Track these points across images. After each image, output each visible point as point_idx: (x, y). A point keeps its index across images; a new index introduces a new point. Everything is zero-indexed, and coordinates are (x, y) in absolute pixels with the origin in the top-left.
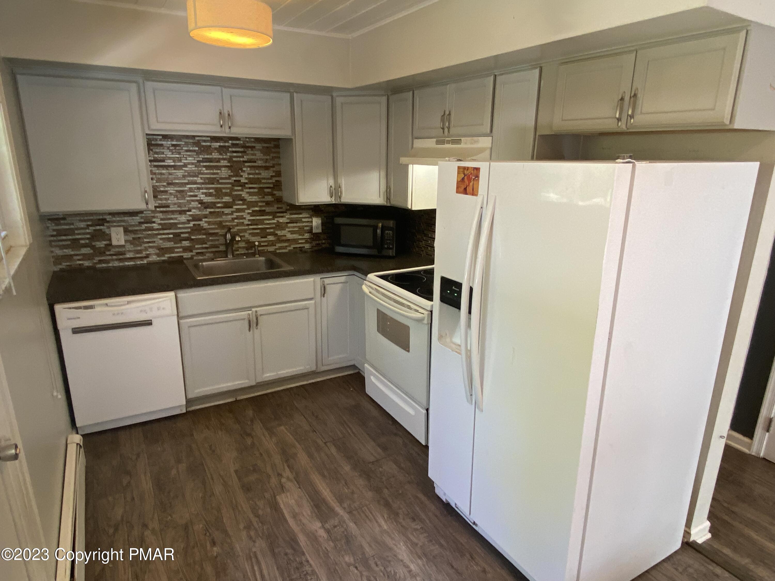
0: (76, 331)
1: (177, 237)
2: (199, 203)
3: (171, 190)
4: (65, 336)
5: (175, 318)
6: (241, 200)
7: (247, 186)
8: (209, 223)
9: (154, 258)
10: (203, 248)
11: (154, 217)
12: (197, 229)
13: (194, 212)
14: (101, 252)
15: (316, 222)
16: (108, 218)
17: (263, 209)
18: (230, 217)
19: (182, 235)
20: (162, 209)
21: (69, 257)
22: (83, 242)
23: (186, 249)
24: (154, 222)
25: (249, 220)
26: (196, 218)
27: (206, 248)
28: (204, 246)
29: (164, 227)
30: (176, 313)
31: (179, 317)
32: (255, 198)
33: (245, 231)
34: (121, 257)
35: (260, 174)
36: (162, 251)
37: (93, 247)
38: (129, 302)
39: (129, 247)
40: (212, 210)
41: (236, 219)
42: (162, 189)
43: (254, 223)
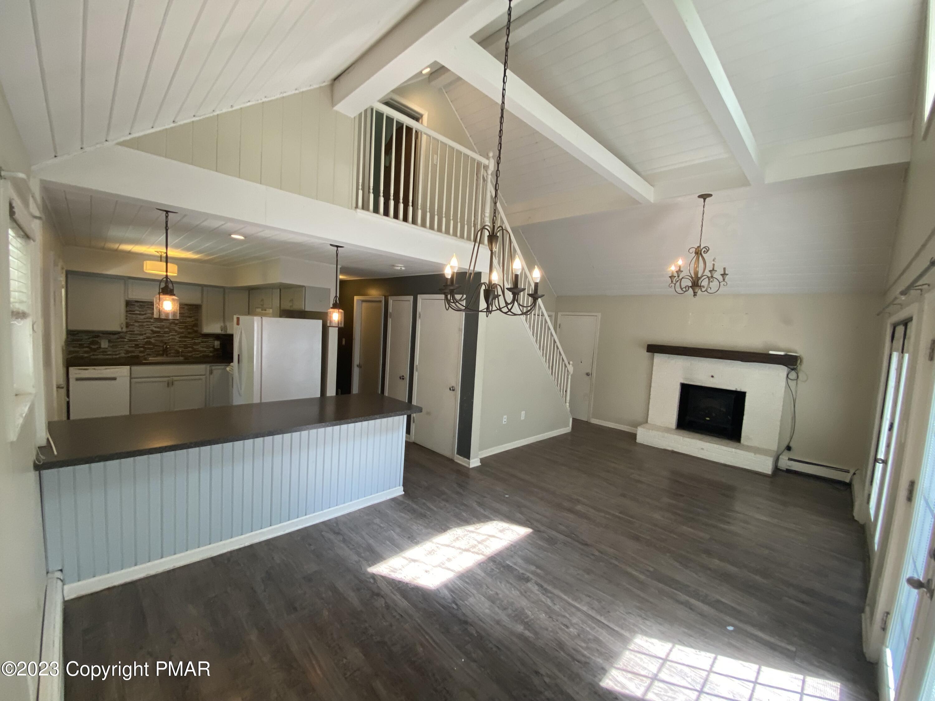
0: (78, 379)
1: (137, 346)
2: (151, 331)
3: (137, 324)
4: (72, 381)
5: (129, 378)
6: (175, 331)
7: (178, 324)
8: (156, 340)
9: (123, 355)
10: (151, 352)
11: (126, 336)
12: (149, 343)
13: (148, 335)
14: (95, 350)
15: (217, 343)
16: (101, 335)
17: (187, 335)
18: (167, 338)
19: (140, 345)
20: (130, 333)
21: (77, 352)
22: (85, 345)
23: (141, 352)
24: (125, 338)
25: (178, 340)
26: (148, 338)
27: (152, 352)
28: (152, 351)
29: (130, 341)
30: (129, 375)
31: (131, 378)
32: (181, 331)
33: (175, 345)
34: (105, 353)
35: (186, 319)
36: (127, 352)
37: (90, 348)
38: (106, 369)
39: (110, 349)
40: (159, 334)
41: (171, 339)
42: (132, 324)
43: (180, 341)
